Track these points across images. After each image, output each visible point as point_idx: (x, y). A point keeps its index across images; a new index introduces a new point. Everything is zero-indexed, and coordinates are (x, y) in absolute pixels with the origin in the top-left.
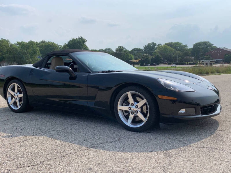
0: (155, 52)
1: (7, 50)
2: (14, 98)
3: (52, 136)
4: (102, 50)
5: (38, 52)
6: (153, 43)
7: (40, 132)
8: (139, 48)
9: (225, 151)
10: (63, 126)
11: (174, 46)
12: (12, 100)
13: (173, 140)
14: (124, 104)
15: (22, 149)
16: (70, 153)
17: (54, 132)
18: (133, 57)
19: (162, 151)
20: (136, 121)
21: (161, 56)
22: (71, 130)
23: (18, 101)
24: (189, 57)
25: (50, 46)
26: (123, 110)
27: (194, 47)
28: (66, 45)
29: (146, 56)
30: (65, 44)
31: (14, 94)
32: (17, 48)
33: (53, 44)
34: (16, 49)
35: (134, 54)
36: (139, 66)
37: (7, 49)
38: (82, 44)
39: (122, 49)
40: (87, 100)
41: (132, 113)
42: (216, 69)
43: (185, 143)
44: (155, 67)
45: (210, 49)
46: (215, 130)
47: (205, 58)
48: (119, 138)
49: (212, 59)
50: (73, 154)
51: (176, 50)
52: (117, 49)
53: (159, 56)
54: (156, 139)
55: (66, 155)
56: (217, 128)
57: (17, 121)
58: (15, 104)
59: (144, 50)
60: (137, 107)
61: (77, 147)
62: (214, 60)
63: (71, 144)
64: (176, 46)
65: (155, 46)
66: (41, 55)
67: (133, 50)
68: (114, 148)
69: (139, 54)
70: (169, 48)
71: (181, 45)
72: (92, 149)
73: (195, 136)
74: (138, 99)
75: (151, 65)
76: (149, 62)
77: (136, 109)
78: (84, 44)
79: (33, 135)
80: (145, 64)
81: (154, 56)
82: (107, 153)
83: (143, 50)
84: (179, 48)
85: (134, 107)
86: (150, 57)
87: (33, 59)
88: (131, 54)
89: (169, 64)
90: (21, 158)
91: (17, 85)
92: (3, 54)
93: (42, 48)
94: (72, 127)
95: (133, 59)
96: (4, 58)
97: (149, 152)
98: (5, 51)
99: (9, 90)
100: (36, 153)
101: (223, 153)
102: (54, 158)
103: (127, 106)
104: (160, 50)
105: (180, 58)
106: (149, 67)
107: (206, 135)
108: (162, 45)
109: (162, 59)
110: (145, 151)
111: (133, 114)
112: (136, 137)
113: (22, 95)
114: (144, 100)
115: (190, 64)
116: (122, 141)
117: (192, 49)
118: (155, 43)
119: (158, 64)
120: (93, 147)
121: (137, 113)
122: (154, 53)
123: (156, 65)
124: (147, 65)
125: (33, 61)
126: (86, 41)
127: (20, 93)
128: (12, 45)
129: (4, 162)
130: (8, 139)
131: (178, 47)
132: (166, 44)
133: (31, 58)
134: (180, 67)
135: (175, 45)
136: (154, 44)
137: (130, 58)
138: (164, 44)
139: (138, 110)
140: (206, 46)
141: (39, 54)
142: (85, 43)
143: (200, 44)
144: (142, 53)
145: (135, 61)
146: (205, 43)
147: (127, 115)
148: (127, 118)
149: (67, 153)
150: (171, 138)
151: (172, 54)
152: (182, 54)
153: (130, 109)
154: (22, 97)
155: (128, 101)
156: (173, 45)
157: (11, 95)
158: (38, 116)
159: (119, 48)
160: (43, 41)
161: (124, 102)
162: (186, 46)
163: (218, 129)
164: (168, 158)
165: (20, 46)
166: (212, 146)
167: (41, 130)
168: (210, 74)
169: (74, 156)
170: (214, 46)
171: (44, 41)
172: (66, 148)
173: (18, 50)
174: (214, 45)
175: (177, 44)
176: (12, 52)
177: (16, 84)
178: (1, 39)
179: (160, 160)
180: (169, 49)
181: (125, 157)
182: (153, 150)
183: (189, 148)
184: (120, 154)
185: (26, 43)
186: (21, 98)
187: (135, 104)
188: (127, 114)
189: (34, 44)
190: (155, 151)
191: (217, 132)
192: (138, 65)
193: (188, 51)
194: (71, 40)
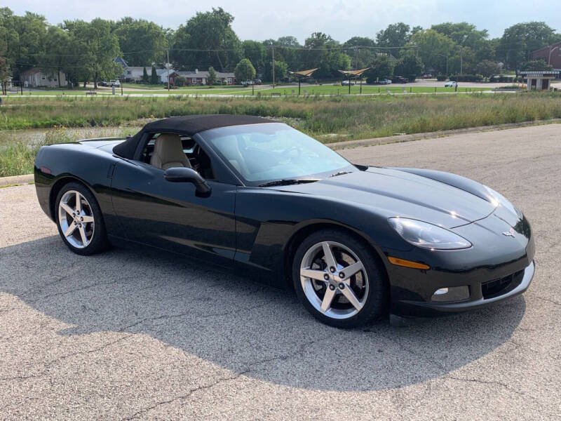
0: (405, 49)
1: (42, 41)
2: (73, 223)
3: (161, 332)
4: (273, 41)
5: (117, 47)
6: (401, 25)
7: (136, 322)
8: (364, 37)
9: (522, 394)
10: (182, 303)
11: (455, 32)
12: (69, 225)
13: (417, 357)
14: (315, 266)
15: (101, 371)
16: (200, 388)
17: (163, 321)
18: (349, 61)
19: (389, 388)
20: (339, 304)
21: (419, 59)
22: (200, 315)
23: (82, 231)
24: (490, 63)
25: (145, 32)
26: (311, 279)
27: (505, 35)
28: (182, 30)
29: (383, 59)
30: (182, 25)
31: (74, 214)
32: (66, 35)
33: (151, 26)
34: (64, 38)
35: (351, 54)
36: (364, 84)
37: (41, 39)
38: (223, 27)
39: (321, 40)
40: (234, 249)
41: (332, 287)
42: (553, 109)
43: (440, 367)
44: (404, 89)
45: (546, 42)
46: (513, 328)
47: (531, 65)
48: (303, 346)
49: (549, 69)
50: (206, 389)
51: (459, 43)
52: (309, 39)
53: (415, 59)
54: (379, 351)
55: (191, 391)
56: (520, 318)
57: (85, 283)
58: (76, 234)
59: (377, 43)
60: (342, 275)
61: (213, 368)
62: (553, 73)
63: (201, 359)
64: (459, 33)
65: (407, 33)
66: (122, 54)
67: (349, 42)
68: (289, 375)
69: (365, 53)
70: (440, 36)
71: (472, 30)
72: (244, 377)
73: (467, 345)
74: (346, 257)
75: (394, 82)
76: (388, 74)
77: (340, 280)
78: (226, 26)
79: (122, 330)
80: (378, 79)
81: (402, 59)
82: (275, 388)
83: (375, 41)
84: (467, 38)
85: (336, 274)
86: (393, 62)
87: (104, 64)
88: (344, 53)
89: (440, 79)
90: (102, 396)
91: (80, 196)
92: (33, 51)
93: (124, 37)
94: (202, 307)
95: (350, 67)
96: (33, 61)
97: (364, 390)
98: (37, 43)
99: (63, 205)
100: (129, 384)
101: (517, 398)
102: (168, 399)
103: (320, 269)
104: (419, 42)
105: (467, 65)
106: (387, 90)
107: (491, 344)
108: (423, 31)
109: (424, 66)
110: (355, 388)
111: (333, 289)
112: (337, 345)
113: (91, 219)
114: (358, 262)
115: (493, 81)
116: (308, 356)
117: (498, 40)
118: (406, 24)
119: (412, 80)
120: (247, 372)
121: (343, 288)
122: (403, 51)
123: (405, 83)
124: (384, 82)
125: (103, 69)
126: (233, 18)
127: (88, 214)
128: (52, 30)
129: (69, 406)
130: (70, 339)
131: (465, 36)
132: (434, 28)
133: (99, 61)
134: (466, 90)
135: (457, 31)
136: (404, 28)
137: (341, 63)
138: (430, 28)
139: (344, 283)
140: (536, 34)
141: (119, 52)
142: (230, 24)
143: (523, 29)
144: (372, 50)
145: (354, 73)
146: (534, 27)
147: (321, 289)
148: (321, 295)
149: (193, 388)
150: (412, 348)
151: (449, 54)
152: (474, 54)
153: (326, 277)
154: (92, 222)
155: (323, 258)
156: (454, 30)
157: (68, 215)
158: (128, 266)
159: (315, 37)
160: (127, 19)
161: (314, 261)
162: (484, 33)
163: (521, 325)
164: (400, 409)
165: (72, 33)
166: (497, 377)
167: (136, 314)
168: (536, 121)
169: (208, 395)
170: (557, 35)
171: (130, 19)
172: (191, 372)
173: (67, 42)
174: (555, 33)
175: (462, 27)
176: (55, 46)
177: (78, 194)
178: (25, 14)
179: (383, 414)
180: (441, 40)
181: (311, 402)
182: (372, 386)
183: (449, 382)
184: (302, 393)
185: (87, 23)
186: (88, 224)
187: (339, 268)
188: (321, 287)
189: (107, 27)
190: (376, 390)
191: (515, 336)
192: (363, 80)
193: (489, 48)
194: (195, 16)
